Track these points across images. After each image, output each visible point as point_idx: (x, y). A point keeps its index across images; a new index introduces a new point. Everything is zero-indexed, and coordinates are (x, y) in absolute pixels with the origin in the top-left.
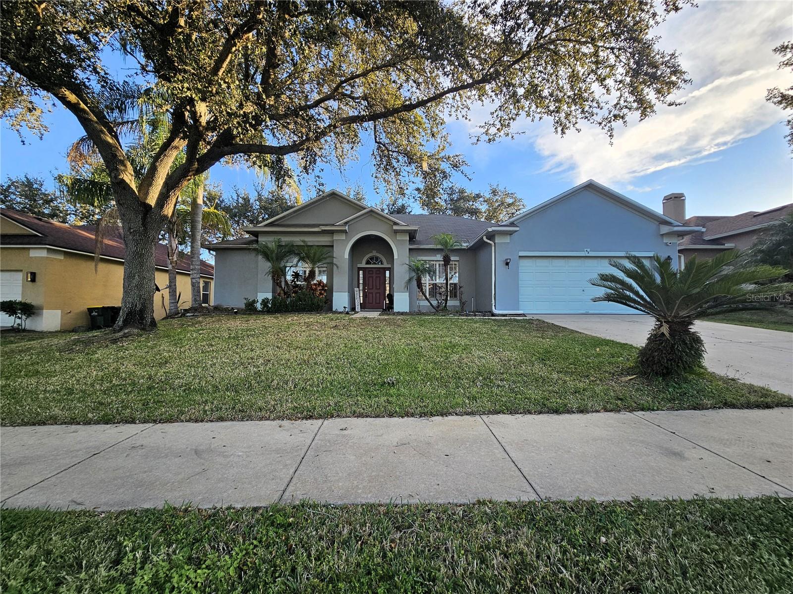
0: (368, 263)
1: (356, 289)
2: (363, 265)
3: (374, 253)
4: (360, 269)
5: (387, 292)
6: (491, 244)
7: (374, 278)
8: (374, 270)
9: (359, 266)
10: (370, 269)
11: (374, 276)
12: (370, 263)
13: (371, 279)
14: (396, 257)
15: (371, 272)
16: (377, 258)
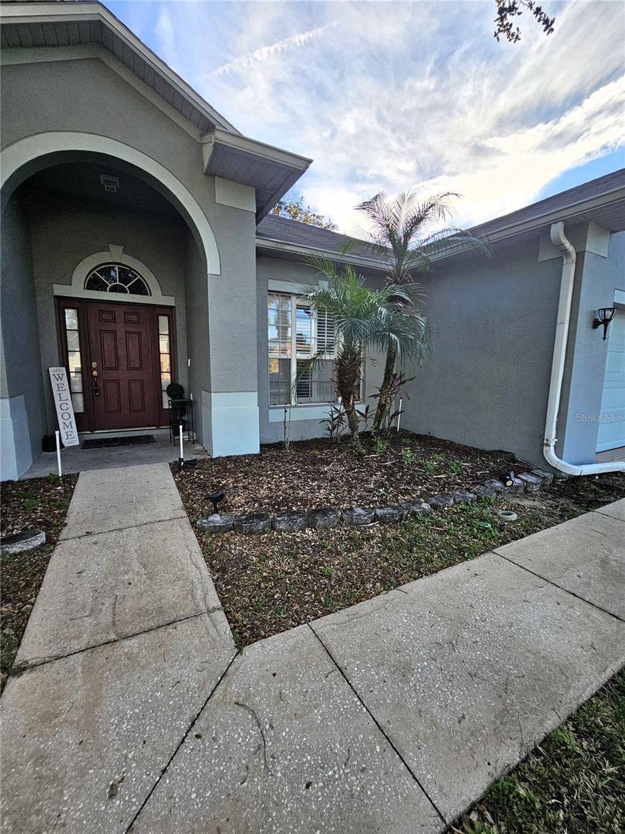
0: (94, 284)
1: (55, 372)
2: (77, 289)
3: (116, 255)
4: (63, 303)
5: (166, 378)
6: (565, 252)
7: (121, 335)
8: (119, 311)
9: (60, 290)
10: (103, 307)
11: (121, 328)
12: (103, 287)
13: (108, 340)
14: (213, 267)
15: (105, 316)
16: (126, 274)
